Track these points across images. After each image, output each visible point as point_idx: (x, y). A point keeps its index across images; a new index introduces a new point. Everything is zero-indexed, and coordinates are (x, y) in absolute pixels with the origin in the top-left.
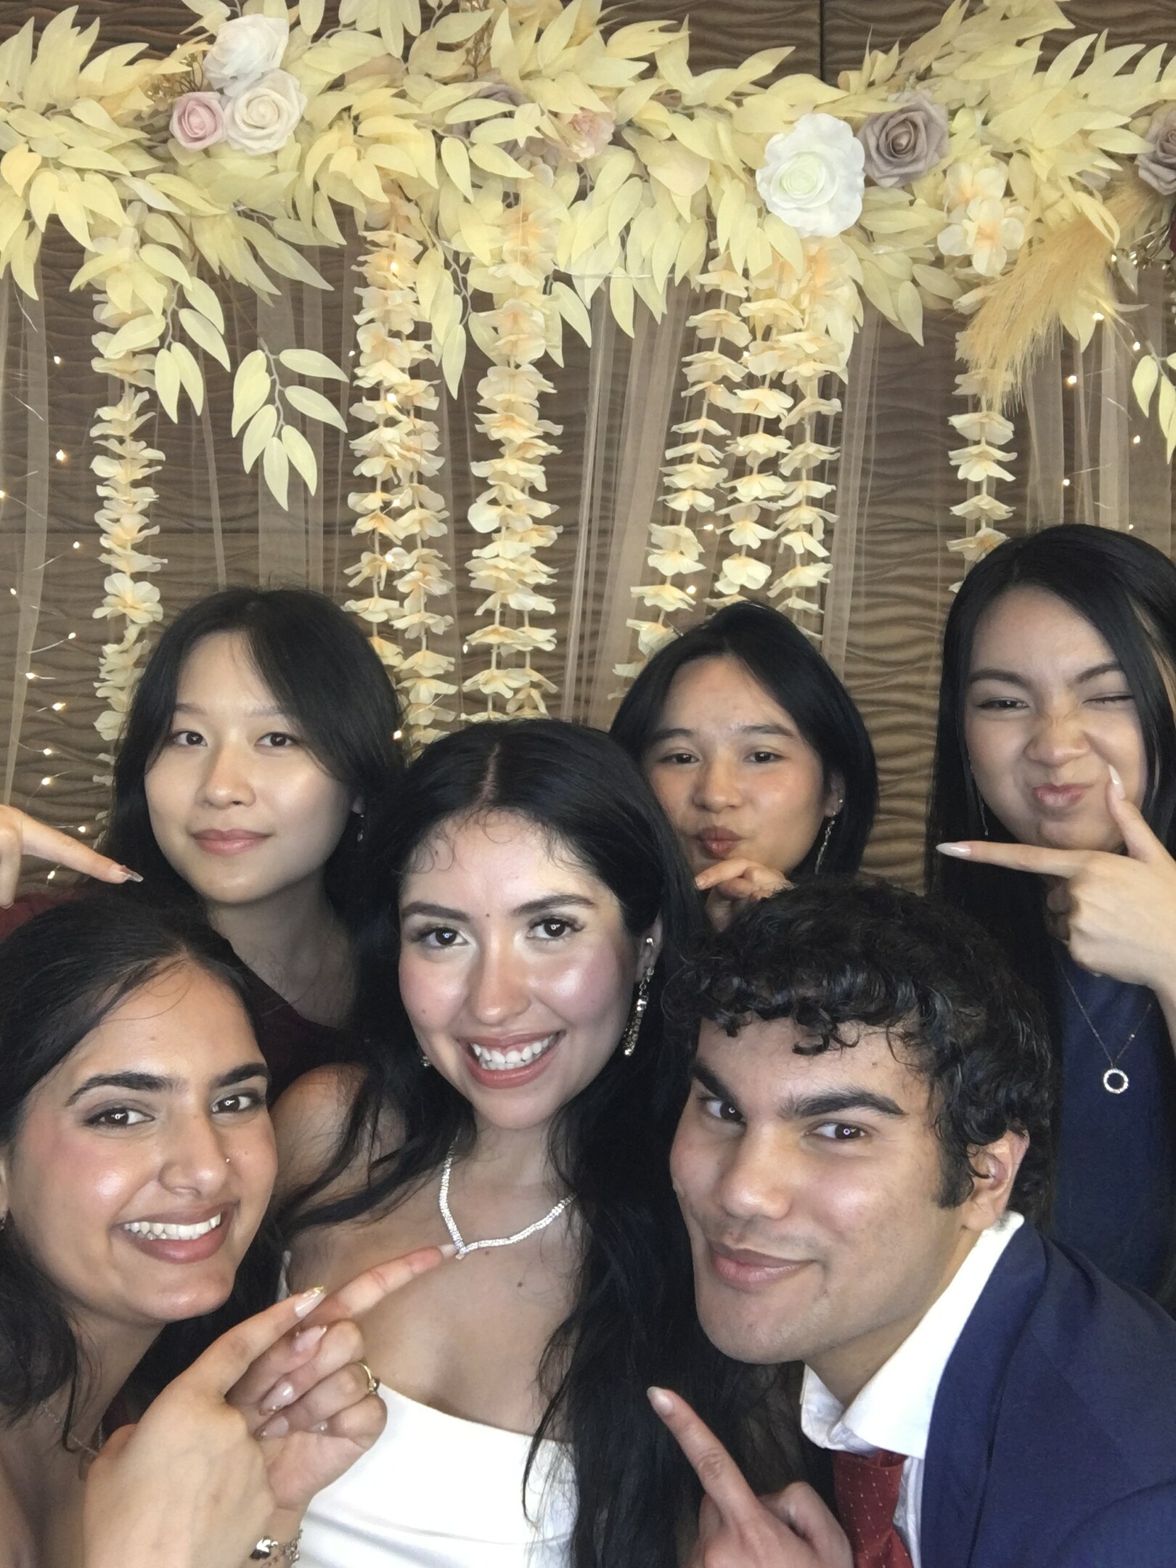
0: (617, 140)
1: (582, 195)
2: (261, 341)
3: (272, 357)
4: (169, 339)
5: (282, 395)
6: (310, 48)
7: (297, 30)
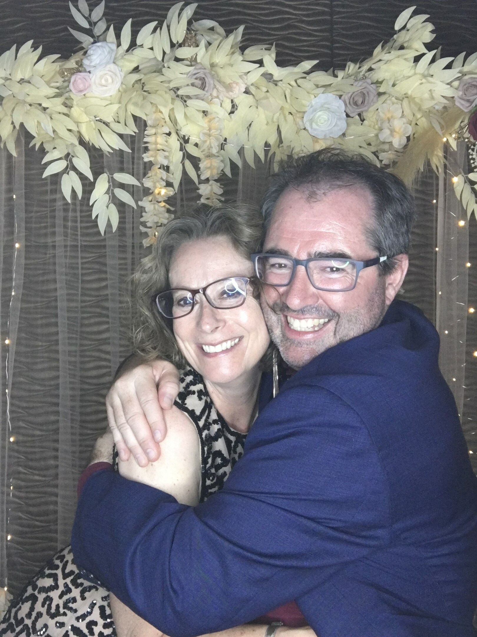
0: (247, 92)
1: (232, 112)
2: (106, 170)
3: (110, 176)
4: (69, 169)
5: (112, 190)
6: (125, 55)
7: (120, 48)
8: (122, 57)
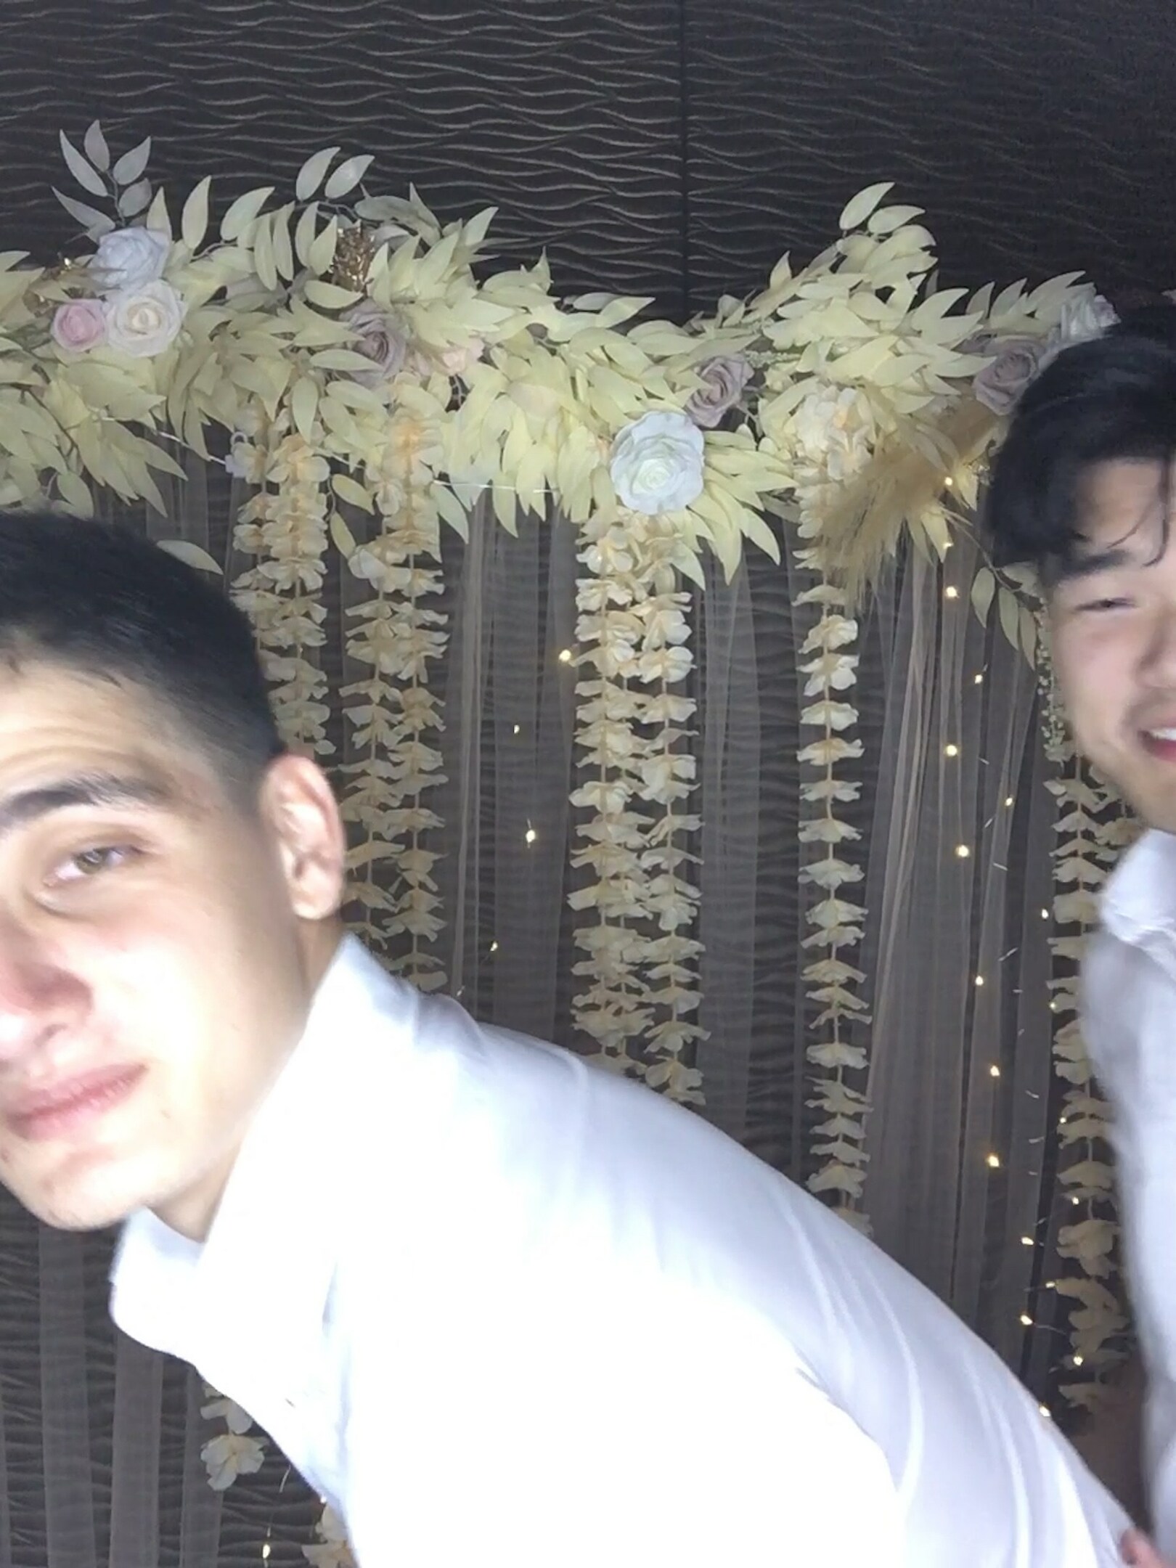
0: (485, 359)
1: (453, 406)
6: (193, 261)
7: (180, 243)
8: (185, 266)
